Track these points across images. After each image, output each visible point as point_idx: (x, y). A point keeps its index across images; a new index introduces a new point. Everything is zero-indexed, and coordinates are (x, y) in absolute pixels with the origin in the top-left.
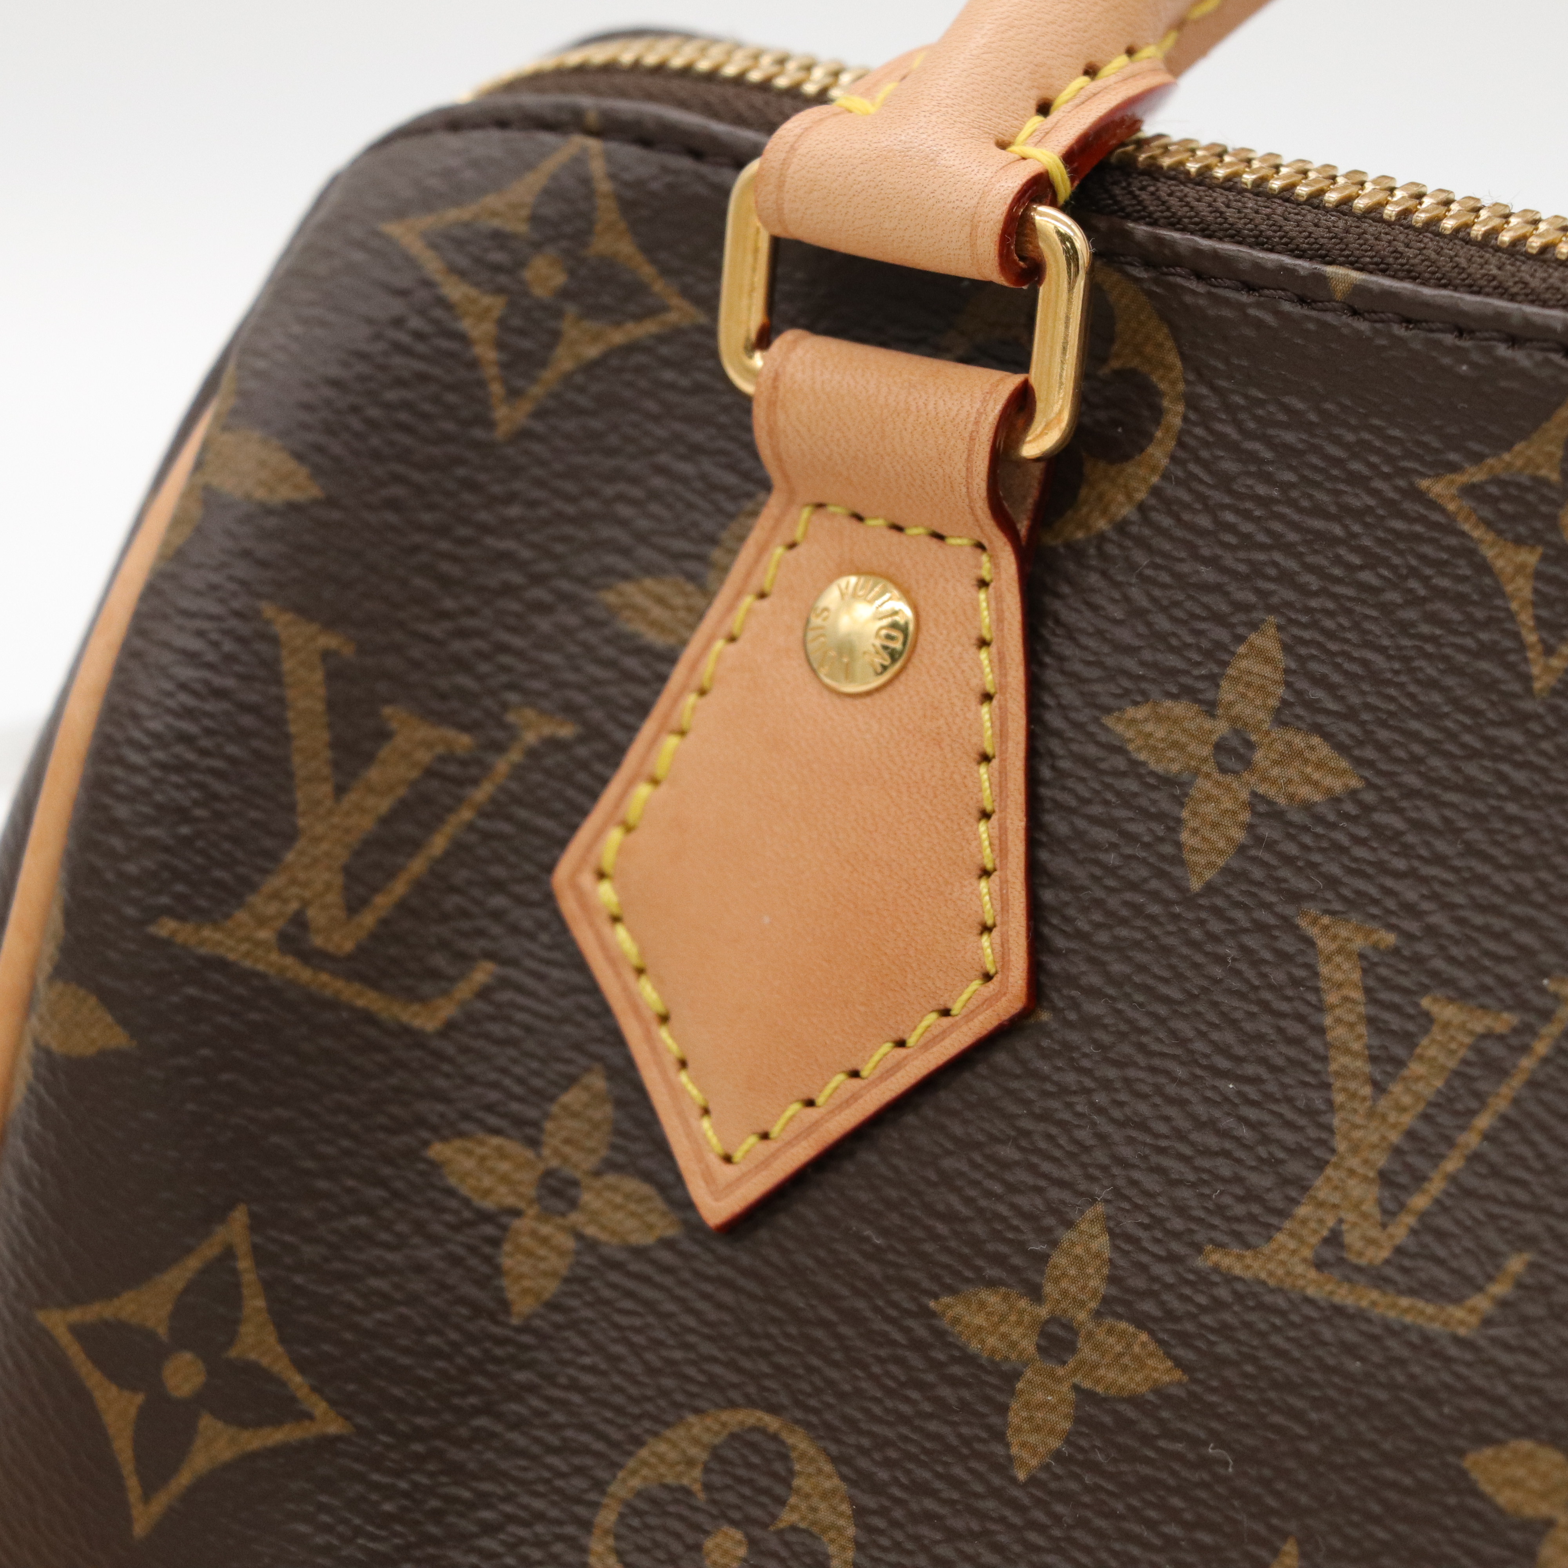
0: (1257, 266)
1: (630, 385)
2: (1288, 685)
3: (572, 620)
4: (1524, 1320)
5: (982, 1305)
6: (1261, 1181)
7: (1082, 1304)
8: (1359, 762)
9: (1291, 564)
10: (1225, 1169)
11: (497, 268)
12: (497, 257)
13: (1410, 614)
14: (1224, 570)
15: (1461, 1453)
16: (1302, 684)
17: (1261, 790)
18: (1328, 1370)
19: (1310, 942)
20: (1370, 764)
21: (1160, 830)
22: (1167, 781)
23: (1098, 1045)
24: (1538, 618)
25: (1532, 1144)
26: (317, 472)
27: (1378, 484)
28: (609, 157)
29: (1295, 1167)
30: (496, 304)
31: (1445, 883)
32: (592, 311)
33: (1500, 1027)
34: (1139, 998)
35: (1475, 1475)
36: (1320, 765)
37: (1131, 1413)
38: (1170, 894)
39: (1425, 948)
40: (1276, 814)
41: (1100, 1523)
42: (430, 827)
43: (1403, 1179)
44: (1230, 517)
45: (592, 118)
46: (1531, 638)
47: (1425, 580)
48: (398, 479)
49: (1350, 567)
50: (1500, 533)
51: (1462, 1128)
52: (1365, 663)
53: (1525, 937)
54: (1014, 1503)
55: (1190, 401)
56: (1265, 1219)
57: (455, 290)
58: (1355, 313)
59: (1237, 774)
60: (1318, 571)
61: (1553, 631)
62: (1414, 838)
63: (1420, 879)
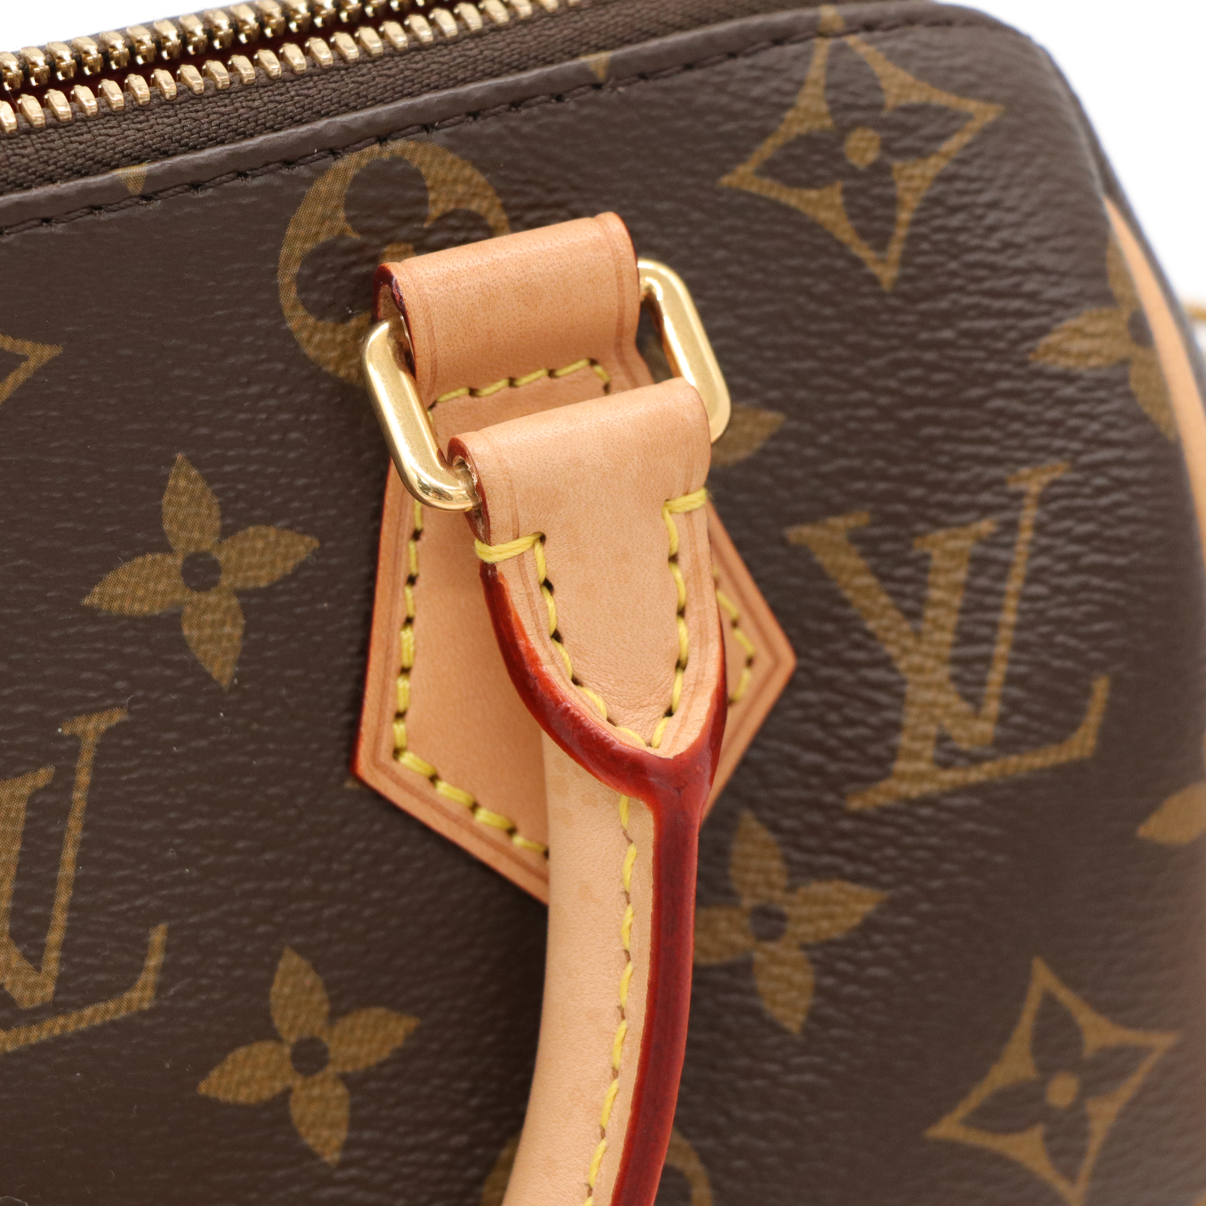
4: (188, 969)
15: (192, 1086)
25: (120, 848)
35: (213, 1095)
53: (24, 708)
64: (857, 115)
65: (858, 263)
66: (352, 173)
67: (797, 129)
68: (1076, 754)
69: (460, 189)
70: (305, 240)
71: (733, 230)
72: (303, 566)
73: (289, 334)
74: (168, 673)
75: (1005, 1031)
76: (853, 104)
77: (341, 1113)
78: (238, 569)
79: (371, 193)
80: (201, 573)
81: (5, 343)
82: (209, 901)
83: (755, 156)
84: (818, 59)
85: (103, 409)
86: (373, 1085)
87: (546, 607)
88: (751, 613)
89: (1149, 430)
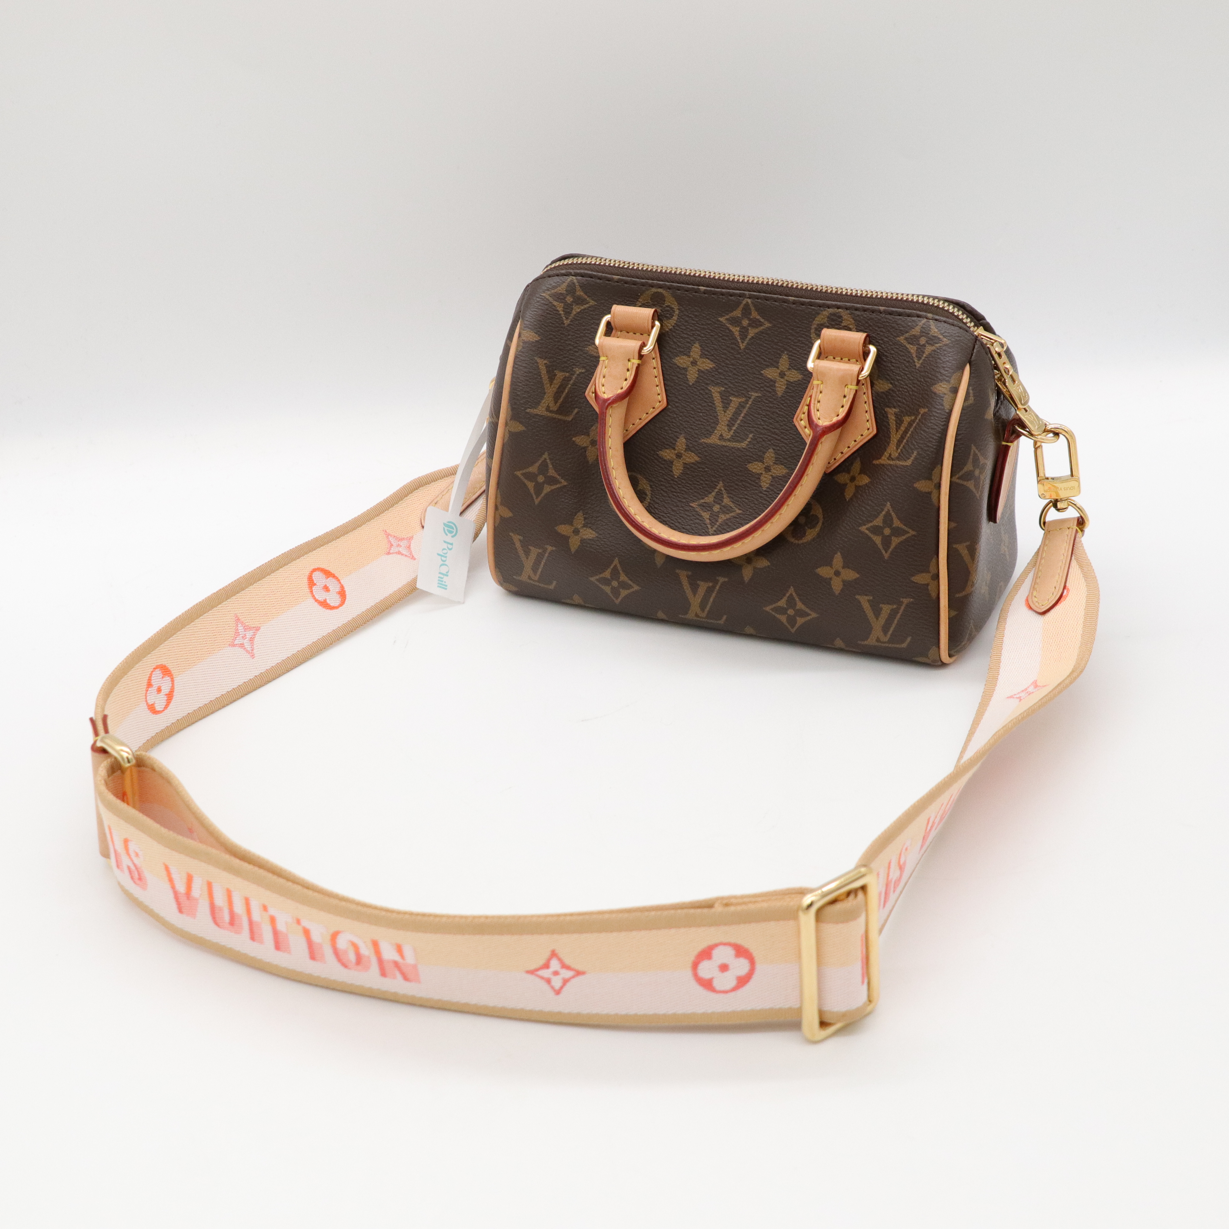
0: (688, 288)
1: (586, 315)
2: (701, 351)
3: (582, 353)
4: (753, 444)
5: (666, 452)
6: (709, 428)
7: (682, 450)
8: (714, 362)
9: (699, 333)
10: (702, 427)
11: (561, 299)
12: (562, 297)
13: (720, 339)
14: (688, 335)
15: (746, 465)
16: (704, 351)
17: (699, 368)
18: (723, 455)
20: (716, 362)
21: (684, 376)
22: (684, 368)
23: (679, 410)
24: (740, 338)
25: (751, 418)
26: (539, 335)
27: (711, 319)
28: (577, 279)
29: (713, 425)
30: (562, 305)
31: (730, 379)
32: (577, 304)
33: (743, 400)
34: (684, 402)
35: (749, 468)
36: (708, 363)
37: (692, 465)
38: (687, 386)
39: (729, 390)
40: (702, 372)
41: (690, 482)
42: (565, 389)
44: (688, 327)
45: (573, 273)
46: (740, 341)
48: (551, 334)
49: (709, 333)
50: (732, 325)
52: (713, 347)
53: (745, 386)
54: (675, 481)
55: (679, 309)
56: (709, 433)
57: (555, 303)
58: (705, 293)
59: (695, 366)
60: (703, 334)
61: (743, 339)
62: (725, 373)
63: (727, 379)
64: (924, 334)
65: (914, 362)
66: (830, 312)
67: (913, 333)
68: (907, 464)
69: (849, 322)
70: (818, 321)
71: (896, 348)
72: (799, 380)
73: (811, 338)
74: (770, 390)
75: (879, 514)
76: (925, 332)
77: (769, 482)
78: (788, 376)
79: (832, 317)
80: (782, 375)
81: (762, 320)
82: (761, 433)
83: (904, 336)
84: (923, 322)
85: (775, 338)
86: (776, 479)
87: (819, 395)
88: (871, 420)
89: (943, 408)
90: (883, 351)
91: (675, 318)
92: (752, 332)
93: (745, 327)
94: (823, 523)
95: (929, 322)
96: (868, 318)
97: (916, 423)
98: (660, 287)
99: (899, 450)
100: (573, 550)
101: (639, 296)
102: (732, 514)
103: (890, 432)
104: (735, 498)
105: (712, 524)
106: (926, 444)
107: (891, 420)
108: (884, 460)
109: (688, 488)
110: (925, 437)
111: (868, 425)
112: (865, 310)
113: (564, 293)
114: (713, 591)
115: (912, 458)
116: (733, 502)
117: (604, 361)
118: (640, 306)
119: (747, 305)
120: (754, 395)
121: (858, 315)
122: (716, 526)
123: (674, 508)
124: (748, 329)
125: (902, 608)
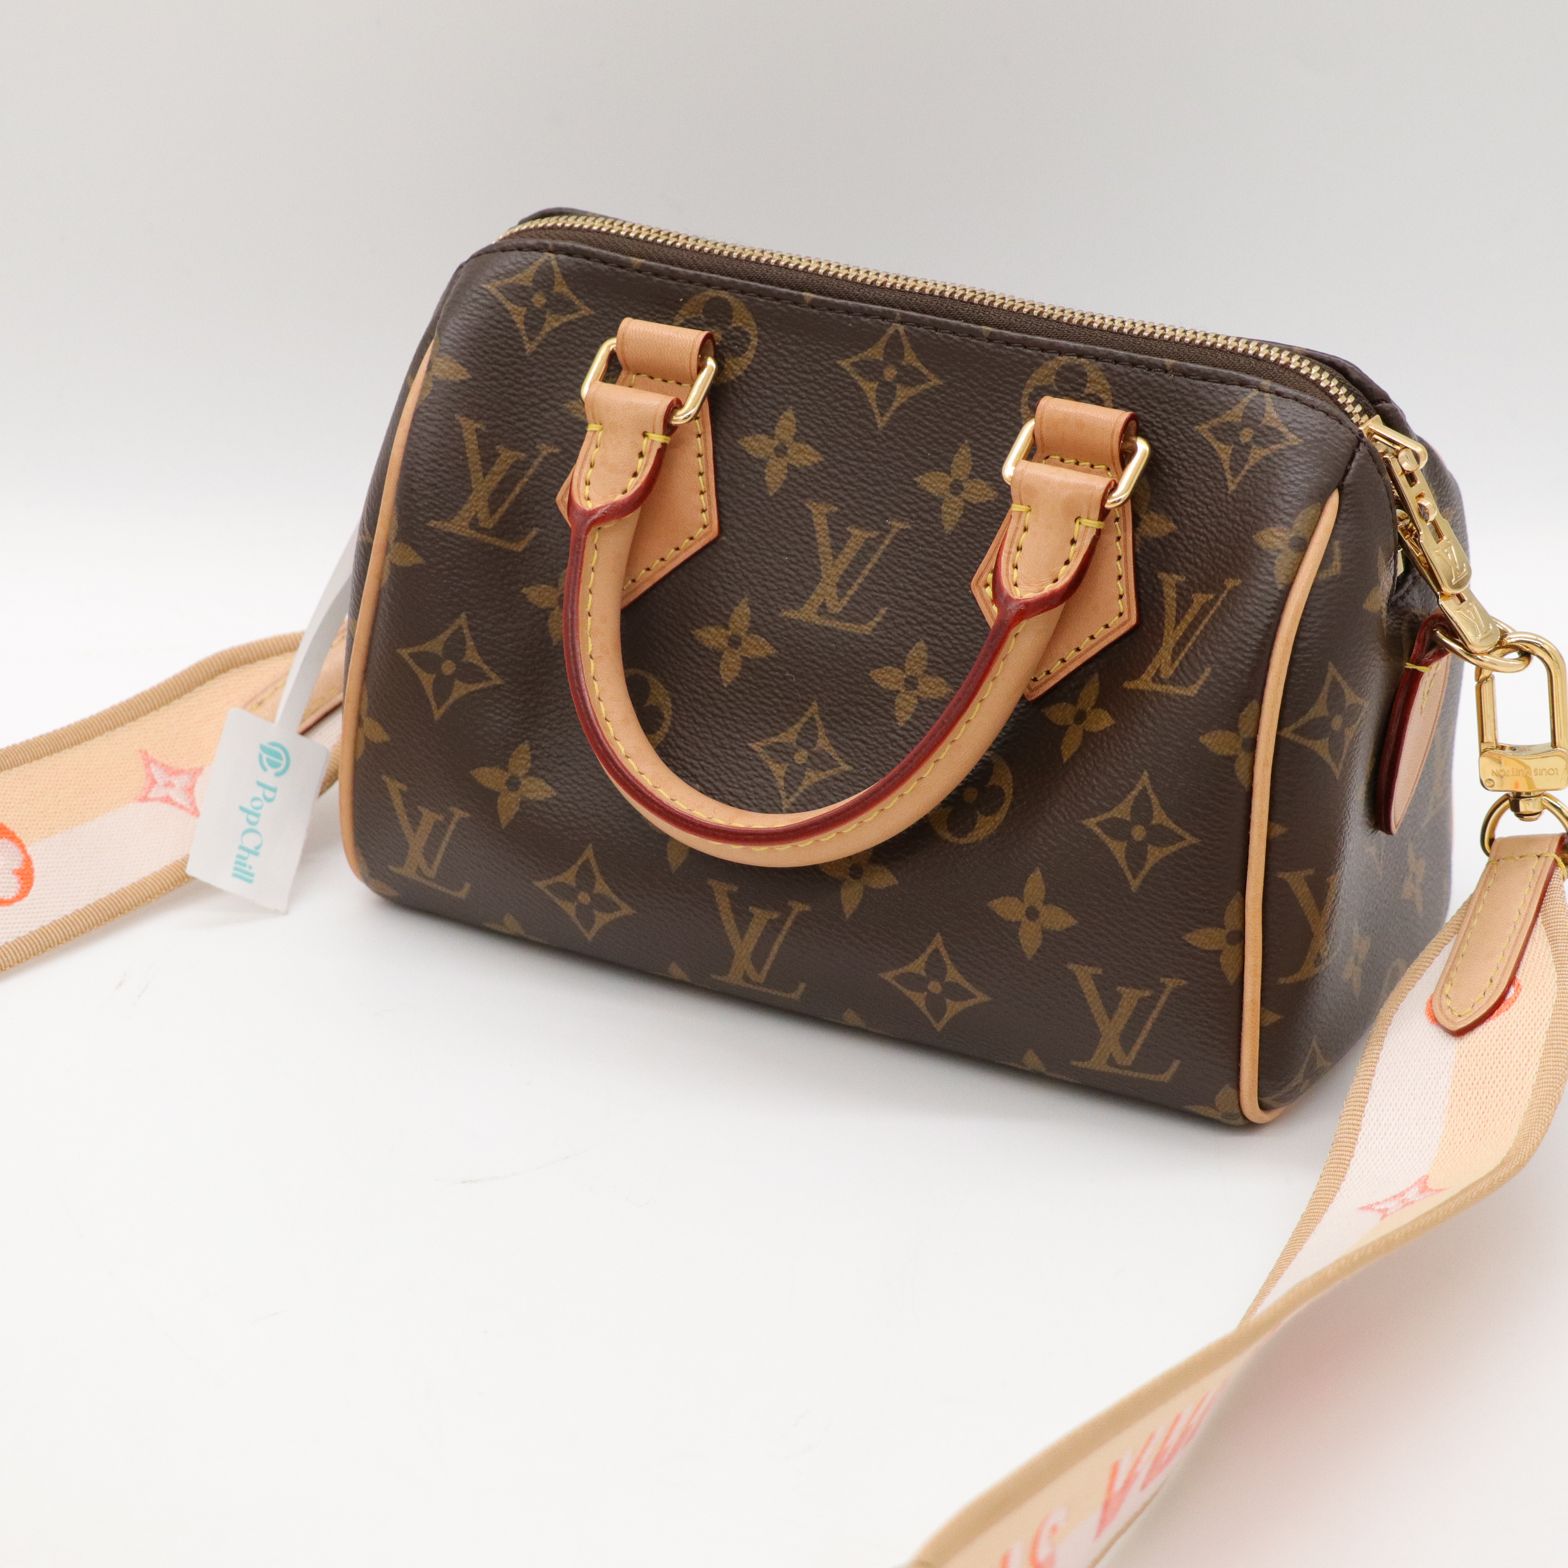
0: (780, 293)
1: (570, 335)
2: (797, 428)
3: (556, 414)
4: (886, 628)
5: (709, 632)
6: (799, 588)
7: (742, 630)
9: (796, 389)
10: (786, 584)
11: (523, 298)
12: (523, 294)
13: (837, 404)
14: (774, 391)
15: (868, 671)
16: (802, 428)
17: (791, 462)
18: (823, 646)
19: (809, 511)
20: (824, 453)
21: (758, 476)
22: (760, 461)
23: (742, 547)
24: (878, 405)
25: (886, 573)
26: (469, 370)
27: (824, 363)
28: (557, 259)
29: (810, 583)
30: (524, 310)
31: (853, 490)
32: (555, 311)
33: (872, 536)
34: (755, 531)
35: (873, 678)
36: (809, 454)
37: (759, 663)
38: (763, 497)
39: (847, 511)
40: (795, 470)
41: (753, 699)
42: (514, 484)
43: (845, 586)
44: (776, 375)
45: (551, 247)
46: (876, 411)
47: (841, 393)
48: (494, 369)
49: (816, 390)
50: (864, 377)
51: (863, 569)
52: (822, 420)
53: (879, 507)
54: (723, 694)
55: (759, 337)
56: (801, 600)
57: (509, 306)
58: (813, 307)
59: (782, 457)
60: (805, 391)
61: (883, 408)
62: (841, 476)
63: (845, 490)
64: (1251, 422)
65: (1226, 480)
66: (1063, 363)
67: (1229, 419)
68: (1189, 694)
69: (1100, 387)
70: (1037, 381)
71: (1191, 448)
72: (989, 502)
73: (1019, 414)
74: (931, 519)
75: (1125, 794)
76: (1252, 418)
77: (912, 710)
78: (969, 492)
79: (1067, 374)
80: (956, 488)
81: (925, 371)
82: (904, 608)
83: (1210, 423)
84: (1250, 396)
85: (948, 411)
86: (927, 706)
87: (1021, 536)
88: (1128, 596)
89: (1271, 579)
90: (1164, 453)
91: (750, 354)
92: (903, 394)
93: (887, 384)
94: (1012, 806)
95: (1262, 397)
96: (1139, 380)
97: (1215, 608)
98: (724, 287)
99: (1177, 663)
100: (504, 820)
101: (681, 304)
102: (830, 772)
103: (1164, 624)
104: (841, 739)
105: (790, 789)
106: (1230, 654)
107: (1168, 599)
108: (1144, 683)
109: (748, 711)
110: (1230, 638)
111: (1121, 605)
112: (1134, 364)
113: (527, 287)
114: (779, 931)
115: (1200, 682)
116: (834, 747)
117: (595, 432)
118: (682, 325)
119: (896, 336)
120: (898, 525)
121: (1120, 374)
122: (797, 794)
123: (715, 750)
124: (895, 388)
125: (1163, 998)
